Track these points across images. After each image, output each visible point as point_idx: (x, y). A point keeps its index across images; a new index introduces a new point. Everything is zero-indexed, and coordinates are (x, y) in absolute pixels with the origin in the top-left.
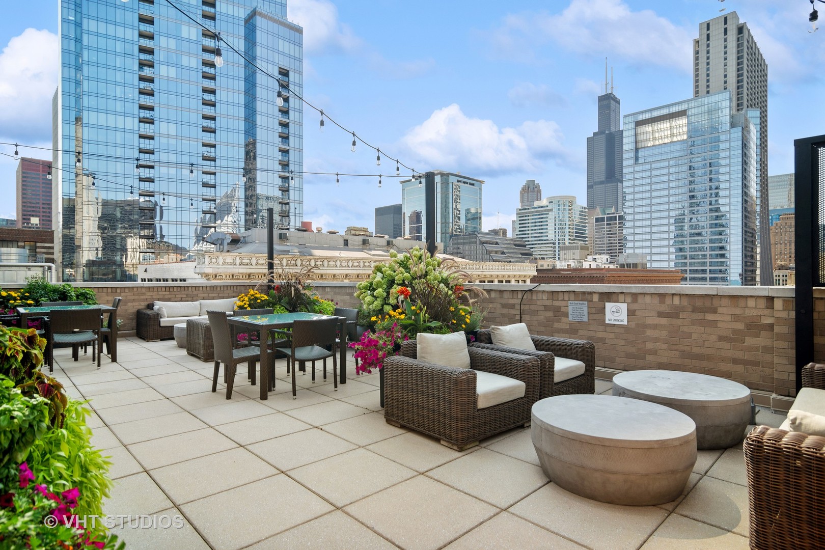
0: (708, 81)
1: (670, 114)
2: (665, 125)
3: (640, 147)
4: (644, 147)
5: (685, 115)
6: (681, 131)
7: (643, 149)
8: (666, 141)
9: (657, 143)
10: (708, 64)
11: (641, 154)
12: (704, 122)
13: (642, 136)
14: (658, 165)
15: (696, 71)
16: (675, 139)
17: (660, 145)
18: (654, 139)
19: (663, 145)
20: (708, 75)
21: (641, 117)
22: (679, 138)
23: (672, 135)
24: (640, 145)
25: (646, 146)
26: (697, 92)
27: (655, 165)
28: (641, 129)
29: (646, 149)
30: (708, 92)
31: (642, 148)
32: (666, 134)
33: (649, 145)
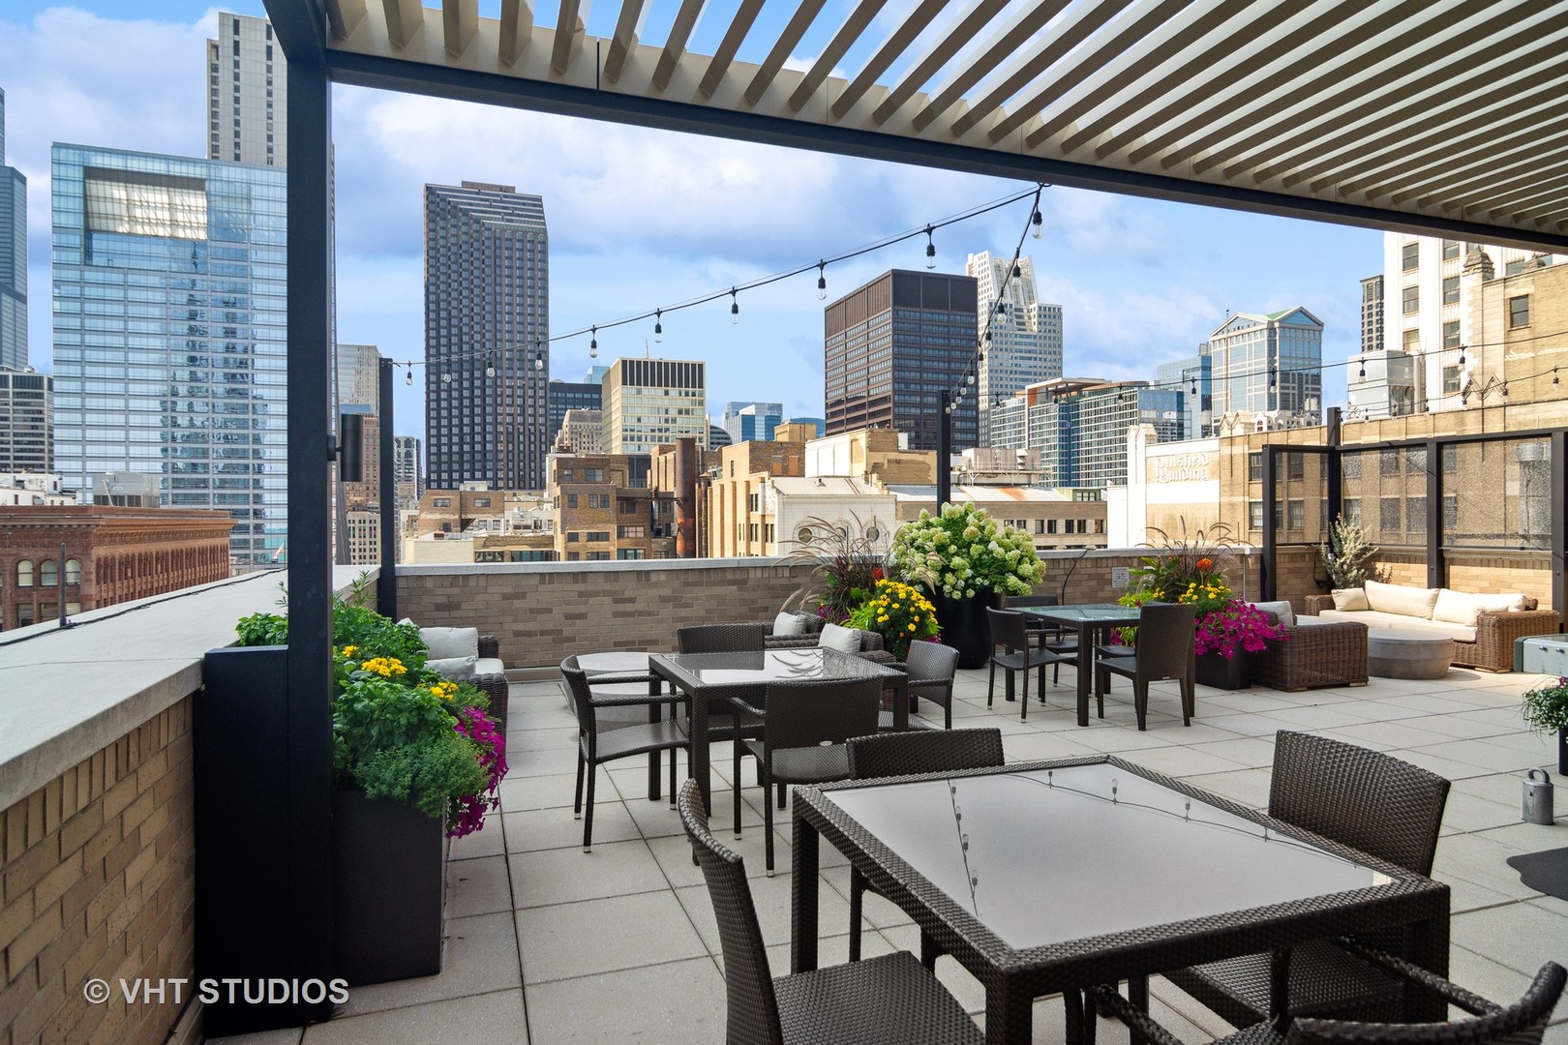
0: (237, 134)
1: (168, 177)
2: (158, 196)
3: (97, 227)
4: (108, 232)
5: (203, 189)
6: (194, 220)
7: (103, 236)
8: (160, 231)
9: (139, 230)
10: (237, 100)
11: (98, 243)
12: (240, 216)
13: (102, 204)
14: (143, 279)
15: (213, 106)
16: (181, 234)
17: (144, 236)
18: (132, 219)
19: (153, 240)
20: (237, 123)
21: (98, 161)
22: (190, 234)
23: (174, 223)
24: (95, 224)
25: (111, 229)
26: (215, 149)
27: (136, 277)
28: (98, 188)
29: (111, 237)
30: (237, 157)
31: (101, 231)
32: (160, 216)
33: (120, 231)
